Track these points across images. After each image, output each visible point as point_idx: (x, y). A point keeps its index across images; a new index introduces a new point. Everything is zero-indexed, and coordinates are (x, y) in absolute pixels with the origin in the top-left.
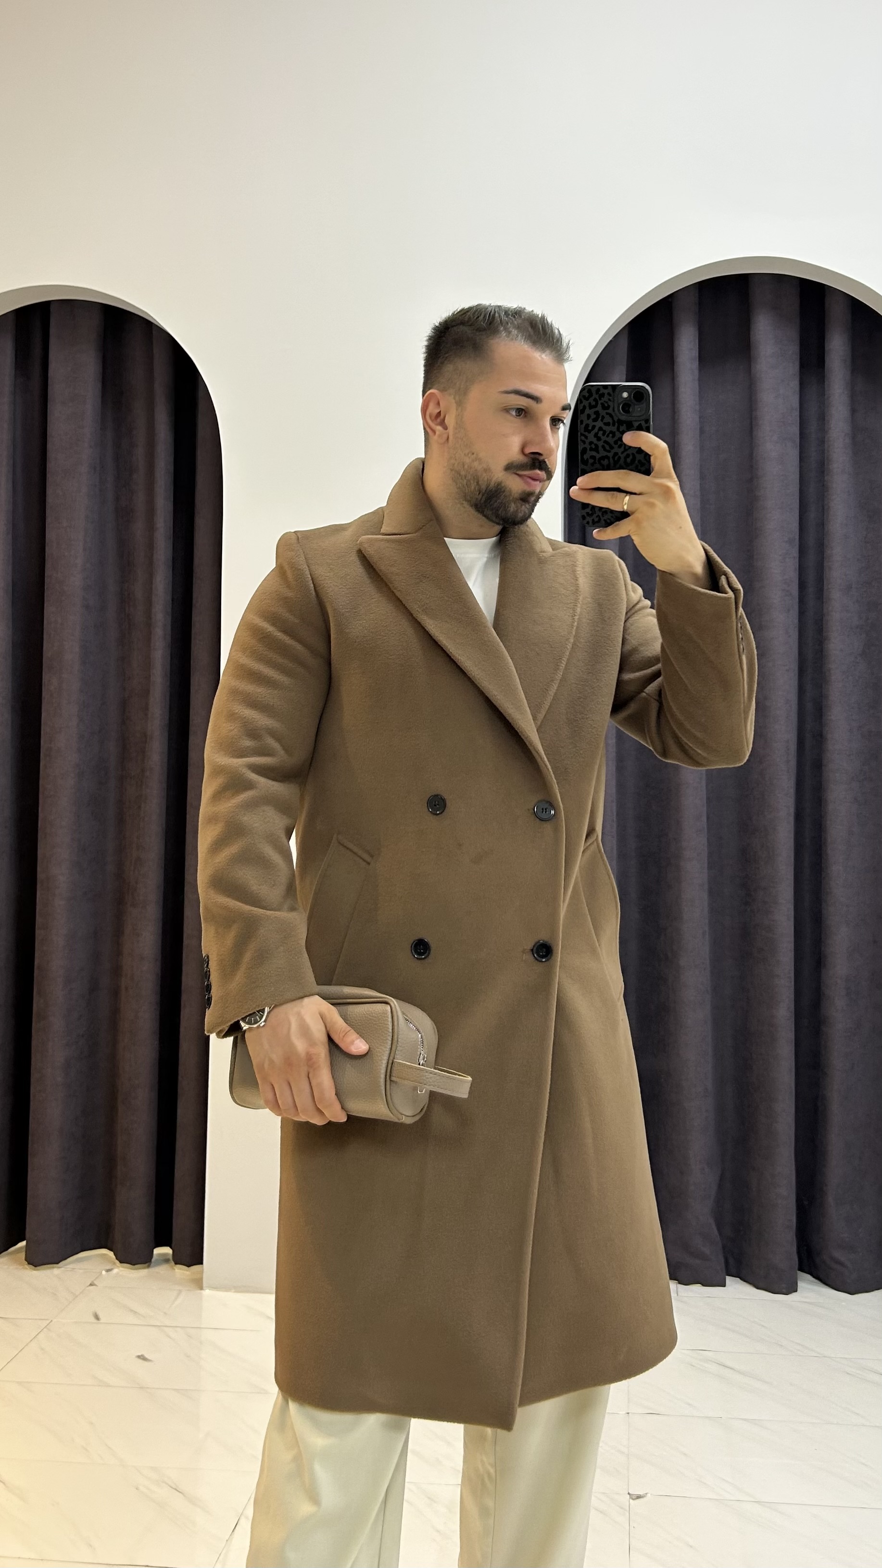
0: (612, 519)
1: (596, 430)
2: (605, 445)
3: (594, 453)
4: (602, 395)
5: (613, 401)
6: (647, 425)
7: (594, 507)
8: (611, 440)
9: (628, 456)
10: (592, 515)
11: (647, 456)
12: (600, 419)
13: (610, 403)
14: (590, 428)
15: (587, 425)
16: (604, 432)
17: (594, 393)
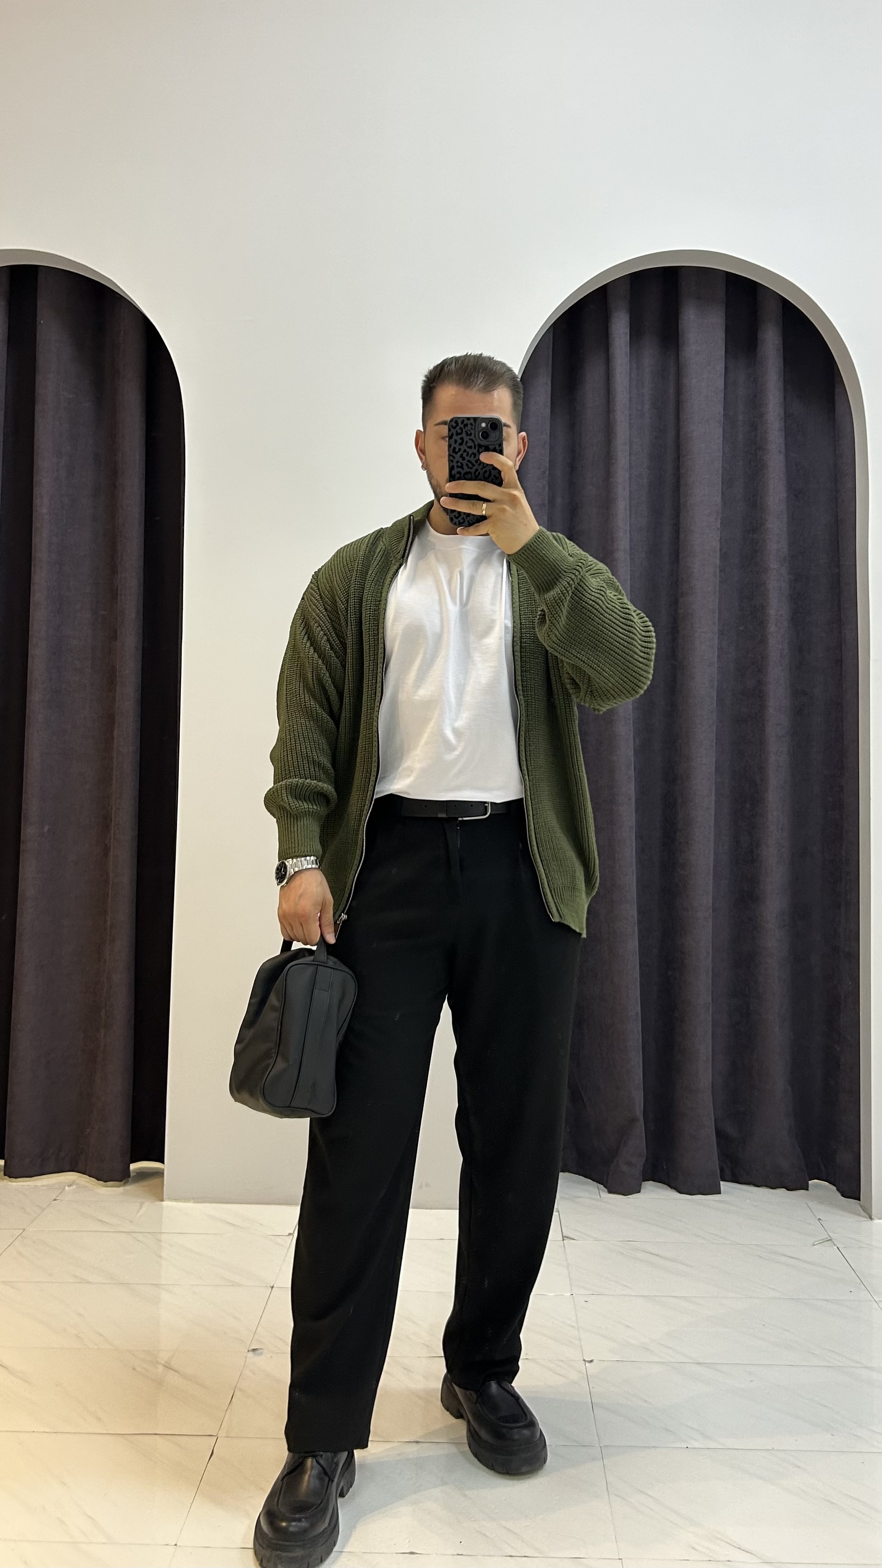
0: (473, 520)
1: (461, 452)
2: (468, 463)
3: (459, 469)
4: (466, 425)
5: (475, 429)
6: (501, 448)
7: (459, 513)
8: (473, 460)
9: (486, 472)
10: (457, 518)
11: (500, 472)
12: (464, 443)
13: (473, 432)
14: (457, 450)
15: (454, 448)
16: (468, 453)
17: (460, 424)
